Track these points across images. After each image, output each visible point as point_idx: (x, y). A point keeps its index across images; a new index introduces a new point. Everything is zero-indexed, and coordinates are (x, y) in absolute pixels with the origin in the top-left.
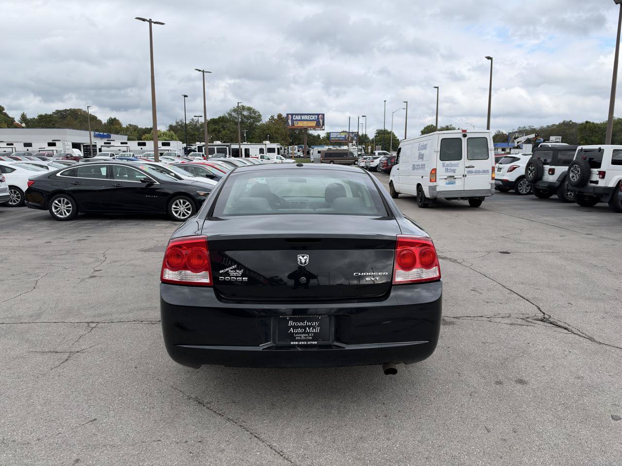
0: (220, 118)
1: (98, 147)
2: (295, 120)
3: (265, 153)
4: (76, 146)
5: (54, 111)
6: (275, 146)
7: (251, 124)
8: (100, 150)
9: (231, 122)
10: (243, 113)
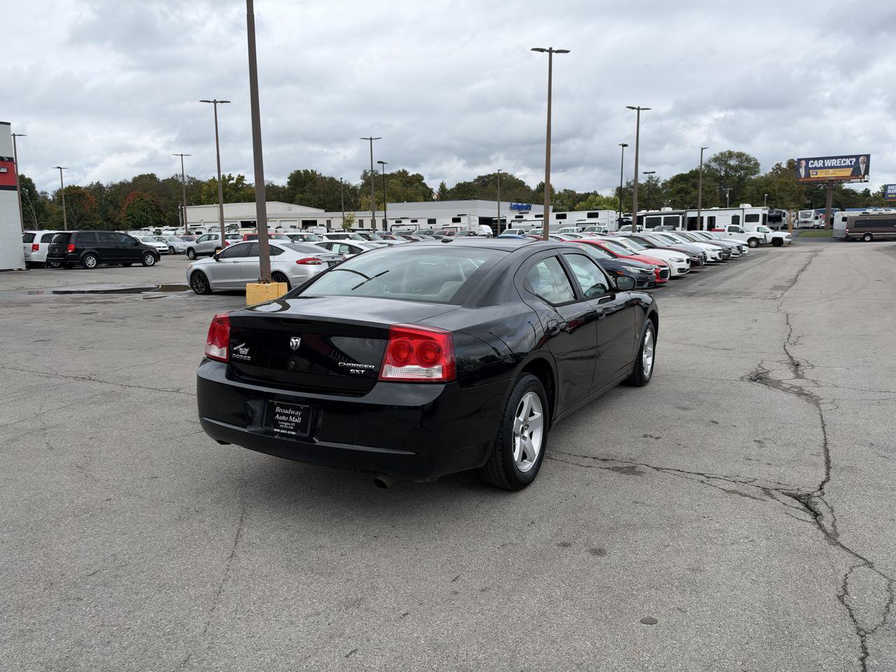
0: (691, 172)
1: (508, 222)
2: (813, 168)
3: (741, 222)
4: (483, 221)
5: (476, 178)
6: (760, 211)
7: (741, 179)
8: (510, 226)
9: (709, 178)
10: (729, 162)
